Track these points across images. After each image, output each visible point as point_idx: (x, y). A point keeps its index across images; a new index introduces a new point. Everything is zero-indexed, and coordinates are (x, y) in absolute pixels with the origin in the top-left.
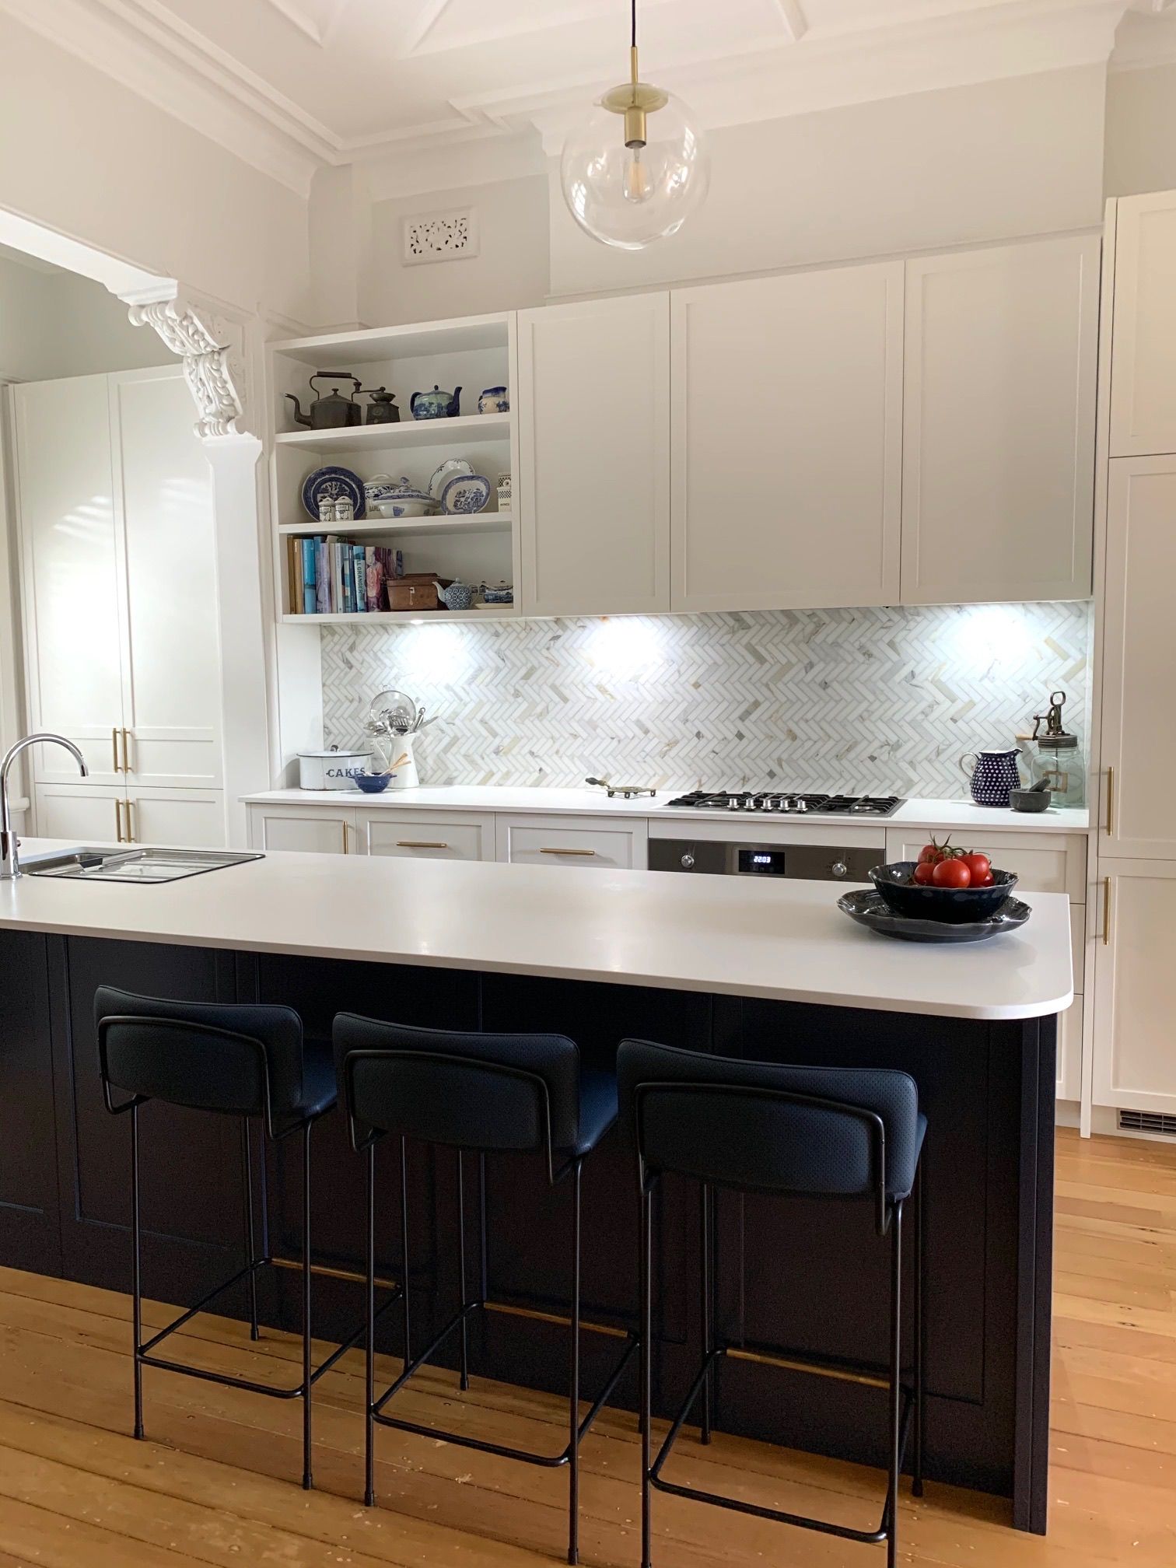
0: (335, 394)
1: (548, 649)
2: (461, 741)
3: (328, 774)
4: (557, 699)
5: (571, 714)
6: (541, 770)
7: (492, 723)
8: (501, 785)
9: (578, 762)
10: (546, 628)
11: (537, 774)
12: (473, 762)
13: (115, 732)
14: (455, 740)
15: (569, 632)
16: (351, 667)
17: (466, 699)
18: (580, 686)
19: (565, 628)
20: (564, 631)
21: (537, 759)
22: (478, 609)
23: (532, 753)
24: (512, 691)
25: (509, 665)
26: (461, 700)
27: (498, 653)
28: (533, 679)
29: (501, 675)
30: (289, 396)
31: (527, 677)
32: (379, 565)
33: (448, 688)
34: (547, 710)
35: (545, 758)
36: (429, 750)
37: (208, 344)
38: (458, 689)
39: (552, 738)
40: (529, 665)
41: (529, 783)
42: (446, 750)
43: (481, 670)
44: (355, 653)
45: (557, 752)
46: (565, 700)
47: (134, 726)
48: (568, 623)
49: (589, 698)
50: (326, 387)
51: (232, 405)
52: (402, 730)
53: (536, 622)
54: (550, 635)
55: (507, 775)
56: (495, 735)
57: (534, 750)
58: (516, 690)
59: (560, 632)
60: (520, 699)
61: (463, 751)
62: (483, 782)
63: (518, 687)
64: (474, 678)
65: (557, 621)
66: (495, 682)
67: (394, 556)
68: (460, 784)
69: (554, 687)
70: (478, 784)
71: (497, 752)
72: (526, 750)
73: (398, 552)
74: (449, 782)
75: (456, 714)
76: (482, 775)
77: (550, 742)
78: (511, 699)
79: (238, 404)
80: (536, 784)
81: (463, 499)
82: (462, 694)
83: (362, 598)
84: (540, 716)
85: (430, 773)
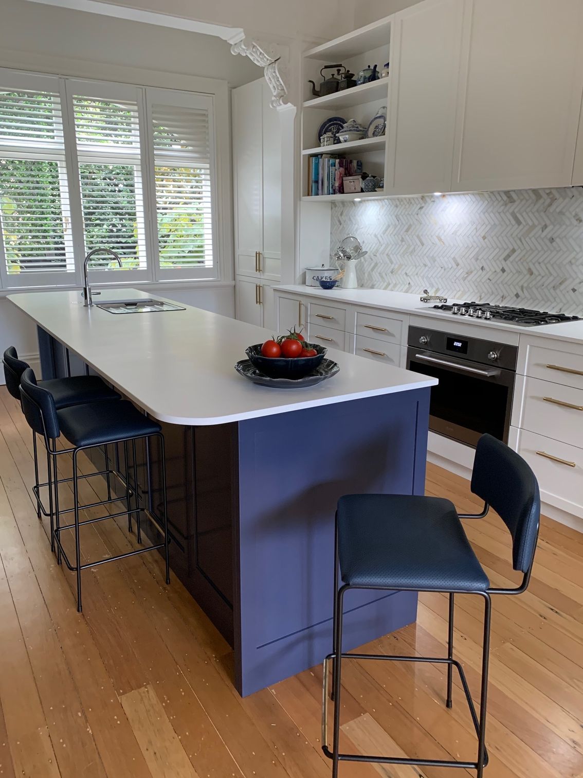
0: (333, 77)
1: (417, 214)
2: (379, 265)
3: (313, 278)
4: (419, 243)
5: (425, 252)
6: (409, 283)
7: (391, 256)
8: (392, 290)
9: (425, 280)
10: (417, 202)
11: (407, 286)
12: (382, 277)
13: (256, 254)
14: (376, 264)
15: (427, 204)
16: (341, 224)
17: (382, 242)
18: (430, 236)
19: (425, 202)
20: (425, 204)
21: (409, 278)
22: (376, 191)
23: (406, 274)
24: (401, 239)
25: (400, 223)
26: (380, 243)
27: (396, 216)
28: (409, 232)
29: (397, 229)
30: (310, 81)
31: (407, 231)
32: (342, 169)
33: (376, 236)
34: (414, 250)
35: (412, 277)
36: (366, 270)
37: (268, 59)
38: (378, 236)
39: (415, 266)
40: (409, 224)
41: (404, 291)
42: (372, 270)
43: (389, 226)
44: (343, 217)
45: (417, 274)
46: (423, 244)
47: (263, 251)
48: (428, 199)
49: (433, 243)
50: (328, 74)
51: (283, 90)
52: (349, 258)
53: (413, 198)
54: (419, 206)
55: (395, 285)
56: (392, 263)
57: (407, 272)
58: (402, 238)
59: (423, 205)
60: (404, 243)
61: (379, 271)
62: (385, 288)
63: (403, 237)
64: (386, 230)
65: (423, 198)
66: (394, 234)
67: (355, 163)
68: (377, 288)
69: (418, 237)
70: (384, 289)
71: (392, 272)
72: (404, 272)
73: (358, 162)
74: (372, 287)
75: (377, 250)
76: (386, 284)
77: (415, 268)
78: (400, 243)
79: (285, 88)
80: (407, 292)
81: (377, 130)
82: (380, 238)
83: (332, 187)
84: (412, 252)
85: (366, 281)
